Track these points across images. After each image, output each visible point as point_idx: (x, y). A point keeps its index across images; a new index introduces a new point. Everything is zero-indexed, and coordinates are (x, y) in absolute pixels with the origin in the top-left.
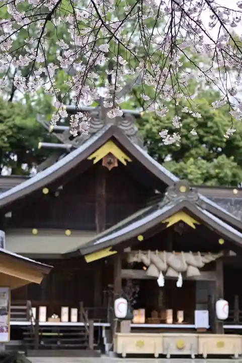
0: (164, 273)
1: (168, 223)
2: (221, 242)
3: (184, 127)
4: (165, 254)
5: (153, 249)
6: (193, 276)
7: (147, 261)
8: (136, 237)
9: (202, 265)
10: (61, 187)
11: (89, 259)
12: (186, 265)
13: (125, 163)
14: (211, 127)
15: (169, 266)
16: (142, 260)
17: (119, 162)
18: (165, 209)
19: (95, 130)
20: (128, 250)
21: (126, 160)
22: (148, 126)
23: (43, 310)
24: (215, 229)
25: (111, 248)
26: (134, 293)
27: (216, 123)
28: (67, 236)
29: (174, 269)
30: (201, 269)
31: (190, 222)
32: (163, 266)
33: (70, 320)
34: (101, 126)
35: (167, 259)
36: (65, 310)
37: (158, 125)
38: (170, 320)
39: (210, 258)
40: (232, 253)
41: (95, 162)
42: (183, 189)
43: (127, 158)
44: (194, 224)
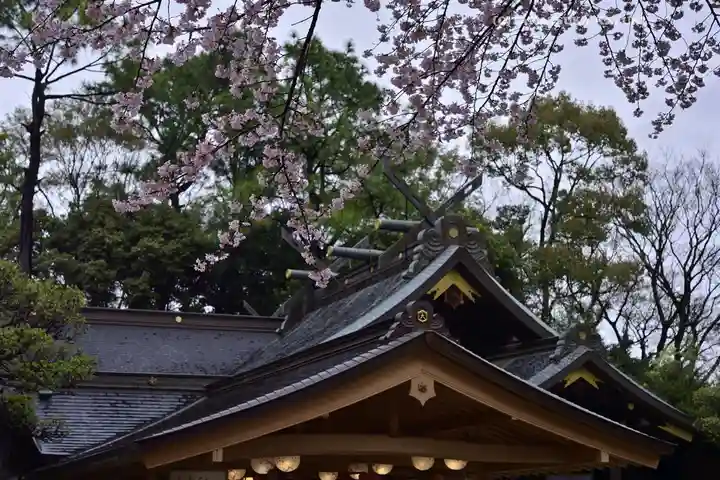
1: (566, 382)
2: (631, 406)
13: (473, 299)
18: (567, 362)
19: (434, 254)
21: (473, 295)
31: (591, 380)
34: (442, 248)
41: (436, 297)
42: (583, 336)
43: (476, 293)
44: (597, 383)
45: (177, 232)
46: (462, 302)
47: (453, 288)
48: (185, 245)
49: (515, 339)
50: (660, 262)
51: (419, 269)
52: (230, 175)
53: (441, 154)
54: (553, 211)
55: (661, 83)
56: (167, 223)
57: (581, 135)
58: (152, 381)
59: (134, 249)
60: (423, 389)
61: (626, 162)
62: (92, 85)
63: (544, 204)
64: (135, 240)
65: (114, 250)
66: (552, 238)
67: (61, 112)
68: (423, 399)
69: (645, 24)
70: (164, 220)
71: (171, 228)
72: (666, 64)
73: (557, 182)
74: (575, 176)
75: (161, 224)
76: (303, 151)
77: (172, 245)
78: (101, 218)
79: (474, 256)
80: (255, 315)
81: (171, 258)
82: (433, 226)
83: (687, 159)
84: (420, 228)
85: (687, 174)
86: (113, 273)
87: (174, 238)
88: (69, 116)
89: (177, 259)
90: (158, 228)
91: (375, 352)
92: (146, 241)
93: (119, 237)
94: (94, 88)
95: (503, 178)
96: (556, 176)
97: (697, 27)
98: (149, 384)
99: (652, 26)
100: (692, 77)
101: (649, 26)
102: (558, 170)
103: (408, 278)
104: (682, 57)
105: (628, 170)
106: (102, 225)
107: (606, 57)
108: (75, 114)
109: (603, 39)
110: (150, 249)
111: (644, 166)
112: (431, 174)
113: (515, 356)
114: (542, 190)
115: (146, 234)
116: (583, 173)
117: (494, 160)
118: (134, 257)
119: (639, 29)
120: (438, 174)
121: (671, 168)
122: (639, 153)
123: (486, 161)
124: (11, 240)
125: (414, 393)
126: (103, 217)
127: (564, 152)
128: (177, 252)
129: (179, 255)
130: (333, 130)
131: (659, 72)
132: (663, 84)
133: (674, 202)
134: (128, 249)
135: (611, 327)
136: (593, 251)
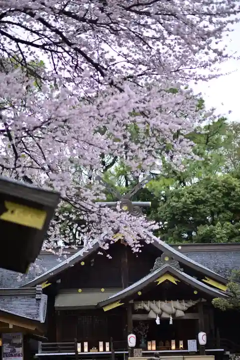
0: (160, 315)
1: (158, 282)
2: (195, 292)
3: (212, 197)
4: (159, 303)
5: (152, 300)
6: (179, 317)
7: (147, 308)
8: (137, 293)
9: (185, 308)
10: (93, 260)
11: (106, 309)
12: (174, 309)
14: (234, 196)
15: (162, 311)
16: (144, 308)
18: (156, 272)
20: (131, 302)
22: (183, 199)
23: (86, 344)
24: (190, 284)
25: (120, 301)
26: (146, 330)
27: (237, 192)
28: (102, 292)
29: (166, 313)
30: (185, 312)
31: (173, 280)
32: (159, 311)
33: (104, 350)
35: (161, 306)
36: (101, 343)
37: (191, 198)
38: (173, 347)
39: (191, 304)
40: (203, 300)
42: (167, 259)
44: (176, 282)
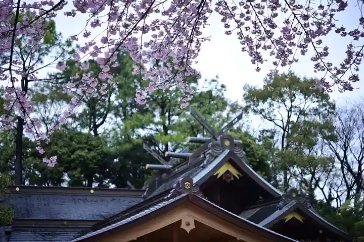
1: (286, 219)
2: (321, 232)
13: (238, 177)
17: (234, 177)
18: (286, 209)
19: (217, 155)
21: (238, 175)
31: (299, 218)
34: (221, 151)
40: (328, 240)
41: (218, 177)
42: (294, 195)
43: (240, 174)
44: (302, 220)
45: (94, 147)
46: (232, 179)
47: (228, 172)
48: (99, 154)
49: (261, 198)
50: (345, 157)
51: (209, 163)
52: (123, 117)
53: (230, 104)
54: (288, 132)
55: (272, 53)
56: (89, 143)
57: (301, 92)
58: (65, 223)
59: (73, 157)
60: (188, 224)
61: (324, 105)
62: (53, 74)
63: (283, 128)
64: (73, 152)
65: (63, 157)
66: (288, 146)
67: (38, 88)
68: (188, 229)
69: (258, 21)
70: (88, 141)
71: (91, 145)
72: (273, 43)
73: (289, 117)
74: (298, 114)
75: (86, 143)
76: (159, 104)
77: (92, 154)
78: (55, 141)
79: (238, 155)
80: (133, 188)
81: (91, 160)
82: (216, 140)
83: (358, 103)
84: (210, 141)
85: (357, 111)
86: (62, 169)
87: (93, 150)
88: (42, 90)
89: (94, 161)
90: (84, 145)
91: (161, 205)
92: (78, 152)
93: (65, 150)
94: (53, 76)
95: (261, 115)
96: (289, 114)
97: (286, 22)
98: (64, 225)
99: (262, 22)
100: (286, 49)
101: (260, 22)
102: (290, 111)
103: (204, 167)
104: (279, 38)
105: (326, 109)
106: (56, 144)
107: (242, 41)
108: (45, 89)
109: (239, 30)
110: (80, 156)
111: (334, 107)
112: (224, 114)
113: (262, 206)
114: (282, 121)
115: (79, 149)
116: (302, 112)
117: (256, 107)
118: (73, 161)
119: (255, 23)
120: (228, 115)
121: (349, 108)
122: (331, 100)
123: (252, 107)
124: (11, 153)
125: (183, 226)
126: (57, 141)
127: (292, 101)
128: (94, 158)
129: (95, 158)
130: (174, 94)
131: (269, 47)
132: (274, 54)
133: (351, 126)
134: (69, 156)
135: (321, 191)
136: (310, 151)
